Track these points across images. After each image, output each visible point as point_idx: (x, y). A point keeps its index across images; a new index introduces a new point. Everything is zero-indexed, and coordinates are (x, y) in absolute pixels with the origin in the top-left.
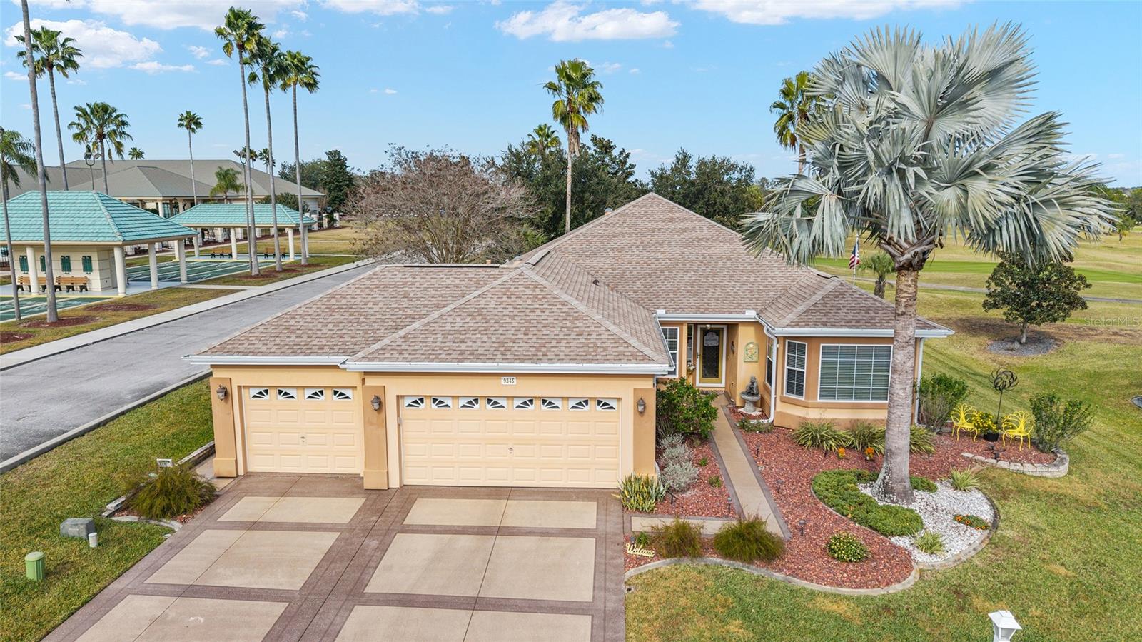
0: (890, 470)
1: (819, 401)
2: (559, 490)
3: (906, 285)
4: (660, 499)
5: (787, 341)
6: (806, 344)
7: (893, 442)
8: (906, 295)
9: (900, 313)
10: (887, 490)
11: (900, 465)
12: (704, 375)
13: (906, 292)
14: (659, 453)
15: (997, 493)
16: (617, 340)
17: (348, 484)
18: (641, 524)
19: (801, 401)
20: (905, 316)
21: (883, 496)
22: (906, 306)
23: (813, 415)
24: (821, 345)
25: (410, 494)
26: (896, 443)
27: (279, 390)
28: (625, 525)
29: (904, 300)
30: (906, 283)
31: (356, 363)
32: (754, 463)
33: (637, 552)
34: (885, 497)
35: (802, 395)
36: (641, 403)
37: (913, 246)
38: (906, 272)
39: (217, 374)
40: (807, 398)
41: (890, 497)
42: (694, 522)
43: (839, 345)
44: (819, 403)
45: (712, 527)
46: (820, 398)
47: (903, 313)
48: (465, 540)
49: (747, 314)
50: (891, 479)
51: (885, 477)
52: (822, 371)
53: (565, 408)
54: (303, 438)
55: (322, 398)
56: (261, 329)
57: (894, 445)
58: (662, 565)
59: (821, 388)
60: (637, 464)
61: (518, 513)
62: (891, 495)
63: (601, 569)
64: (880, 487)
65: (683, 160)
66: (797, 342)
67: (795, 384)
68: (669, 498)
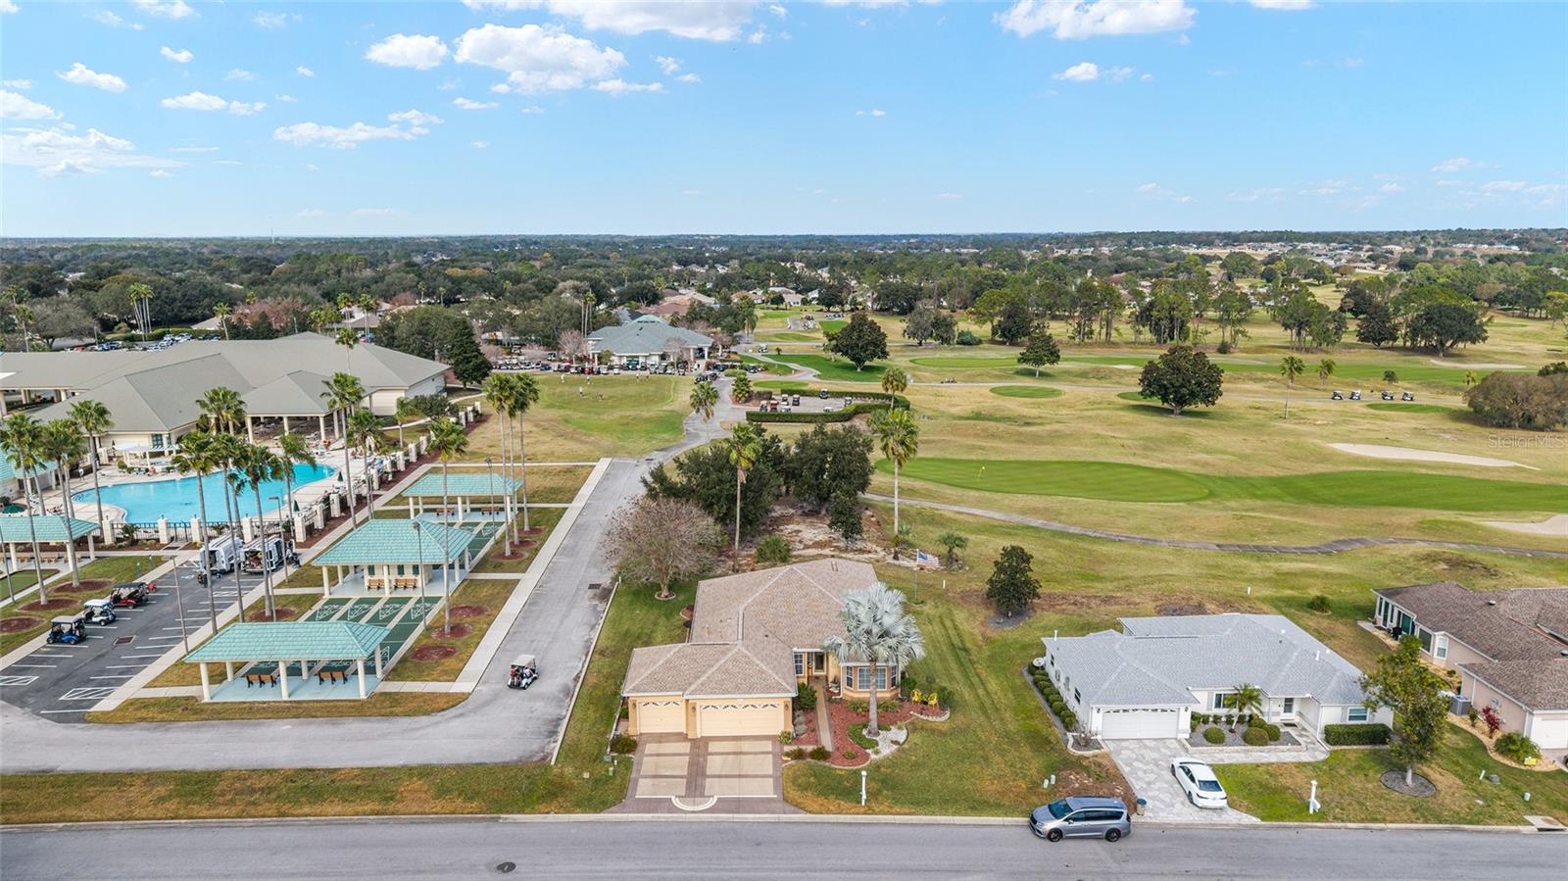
1: (858, 690)
2: (758, 736)
4: (793, 739)
5: (845, 667)
6: (853, 668)
10: (870, 732)
11: (874, 724)
12: (817, 668)
14: (794, 718)
15: (913, 729)
16: (778, 683)
17: (682, 737)
18: (787, 749)
19: (851, 689)
23: (856, 695)
24: (858, 668)
25: (707, 740)
27: (653, 703)
28: (782, 749)
32: (829, 720)
33: (785, 758)
35: (852, 687)
36: (786, 706)
40: (854, 688)
41: (870, 734)
42: (803, 747)
45: (810, 748)
48: (730, 757)
52: (859, 678)
53: (760, 708)
54: (661, 719)
55: (670, 706)
58: (793, 762)
59: (859, 685)
60: (785, 726)
61: (746, 746)
63: (775, 764)
64: (868, 731)
67: (849, 682)
68: (796, 739)
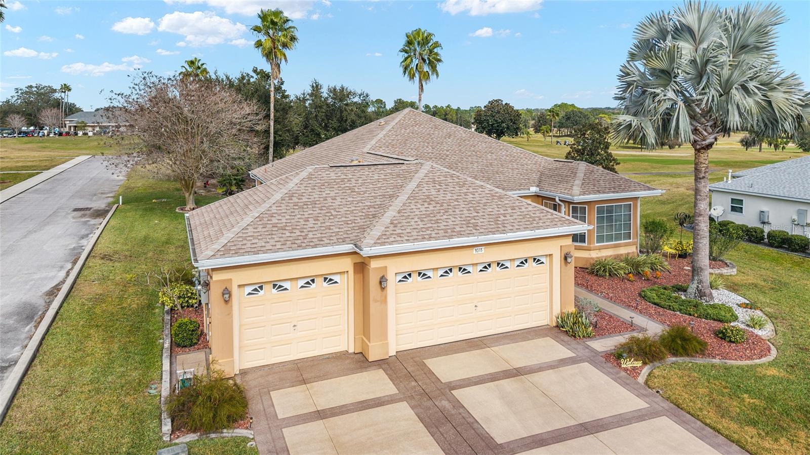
0: (701, 281)
1: (596, 245)
2: (513, 333)
3: (704, 159)
5: (571, 206)
6: (587, 206)
7: (702, 262)
8: (705, 165)
9: (701, 177)
10: (701, 294)
11: (707, 276)
13: (704, 163)
18: (601, 346)
19: (584, 246)
20: (705, 179)
21: (699, 299)
22: (705, 173)
24: (596, 206)
25: (411, 358)
26: (704, 262)
27: (273, 284)
28: (589, 349)
29: (704, 169)
30: (704, 158)
31: (372, 248)
34: (701, 299)
35: (585, 242)
36: (568, 256)
37: (710, 134)
38: (704, 151)
39: (216, 277)
40: (589, 243)
41: (704, 299)
43: (605, 205)
44: (596, 246)
46: (597, 243)
47: (704, 177)
48: (507, 385)
49: (531, 190)
50: (702, 287)
51: (698, 286)
52: (597, 224)
53: (512, 267)
54: (295, 326)
55: (314, 285)
56: (251, 229)
57: (703, 264)
59: (597, 236)
60: (563, 303)
61: (512, 356)
62: (705, 298)
63: (620, 382)
64: (695, 293)
65: (316, 88)
66: (579, 206)
